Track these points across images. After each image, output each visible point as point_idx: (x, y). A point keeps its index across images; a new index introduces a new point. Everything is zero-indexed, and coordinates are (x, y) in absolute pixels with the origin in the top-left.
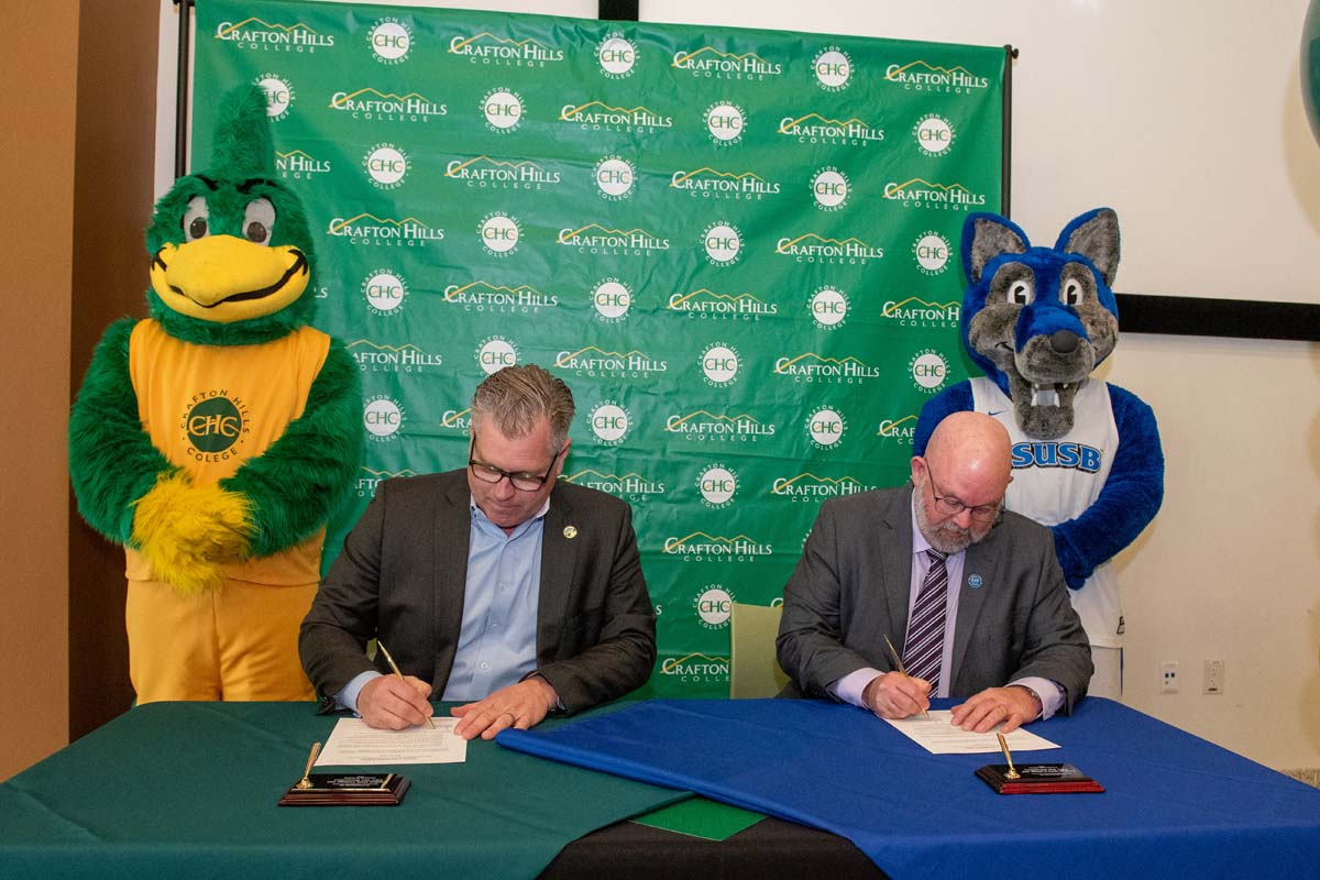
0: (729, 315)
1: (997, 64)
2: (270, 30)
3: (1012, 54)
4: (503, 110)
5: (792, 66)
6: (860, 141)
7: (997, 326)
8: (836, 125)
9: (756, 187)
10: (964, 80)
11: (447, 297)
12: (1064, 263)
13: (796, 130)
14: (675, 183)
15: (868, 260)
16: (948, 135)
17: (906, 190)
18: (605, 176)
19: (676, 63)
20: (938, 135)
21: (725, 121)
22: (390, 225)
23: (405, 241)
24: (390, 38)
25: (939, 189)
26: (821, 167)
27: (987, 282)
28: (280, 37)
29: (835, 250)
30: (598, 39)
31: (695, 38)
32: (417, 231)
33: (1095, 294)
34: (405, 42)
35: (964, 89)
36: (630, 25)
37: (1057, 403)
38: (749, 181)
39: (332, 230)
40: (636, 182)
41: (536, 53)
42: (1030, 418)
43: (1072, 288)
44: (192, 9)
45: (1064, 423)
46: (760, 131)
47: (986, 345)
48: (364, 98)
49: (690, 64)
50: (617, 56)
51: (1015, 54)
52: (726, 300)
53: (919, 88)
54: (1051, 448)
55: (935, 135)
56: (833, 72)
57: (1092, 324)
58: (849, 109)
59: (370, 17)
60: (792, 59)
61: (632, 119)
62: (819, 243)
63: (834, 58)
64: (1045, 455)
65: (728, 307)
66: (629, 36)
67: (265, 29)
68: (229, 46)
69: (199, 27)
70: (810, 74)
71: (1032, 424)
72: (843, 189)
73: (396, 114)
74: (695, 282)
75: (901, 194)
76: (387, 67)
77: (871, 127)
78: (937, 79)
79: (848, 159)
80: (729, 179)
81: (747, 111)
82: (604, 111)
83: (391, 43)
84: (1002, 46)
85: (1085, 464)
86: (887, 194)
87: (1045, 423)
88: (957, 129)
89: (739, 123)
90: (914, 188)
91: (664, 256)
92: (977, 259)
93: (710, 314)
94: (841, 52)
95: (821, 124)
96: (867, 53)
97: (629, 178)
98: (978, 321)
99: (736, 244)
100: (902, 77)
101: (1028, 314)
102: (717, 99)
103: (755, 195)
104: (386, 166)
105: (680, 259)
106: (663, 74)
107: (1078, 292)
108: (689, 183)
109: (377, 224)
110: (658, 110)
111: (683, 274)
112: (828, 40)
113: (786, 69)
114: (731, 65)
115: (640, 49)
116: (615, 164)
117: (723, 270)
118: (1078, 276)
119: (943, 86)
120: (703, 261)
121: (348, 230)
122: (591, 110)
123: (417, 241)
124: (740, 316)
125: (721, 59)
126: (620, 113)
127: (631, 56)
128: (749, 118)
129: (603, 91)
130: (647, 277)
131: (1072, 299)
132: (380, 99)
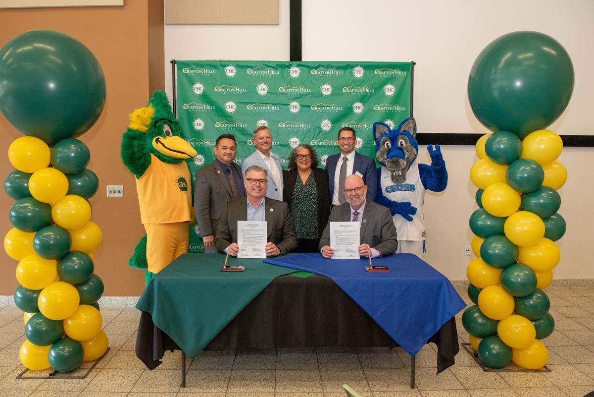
0: (328, 146)
1: (409, 67)
2: (197, 70)
3: (413, 64)
4: (262, 89)
5: (346, 71)
6: (367, 93)
7: (382, 154)
8: (359, 89)
9: (336, 109)
10: (398, 73)
11: (248, 143)
12: (398, 135)
13: (348, 91)
14: (312, 108)
15: (369, 128)
16: (393, 90)
17: (381, 107)
18: (292, 107)
19: (312, 73)
20: (391, 90)
21: (326, 89)
22: (232, 124)
23: (236, 128)
24: (230, 70)
25: (391, 106)
26: (355, 102)
27: (379, 142)
28: (200, 71)
29: (359, 126)
30: (289, 67)
31: (318, 66)
32: (240, 125)
33: (409, 142)
34: (235, 71)
35: (399, 75)
36: (299, 63)
37: (400, 174)
38: (334, 107)
39: (216, 126)
40: (300, 109)
41: (271, 72)
42: (393, 178)
43: (401, 142)
44: (176, 64)
45: (403, 179)
46: (336, 92)
47: (381, 160)
48: (224, 88)
49: (316, 73)
50: (295, 72)
51: (415, 64)
52: (327, 142)
53: (385, 76)
54: (401, 185)
55: (390, 90)
56: (359, 73)
57: (407, 151)
58: (363, 83)
59: (224, 64)
60: (346, 70)
61: (299, 90)
62: (354, 124)
63: (358, 68)
64: (400, 188)
65: (328, 144)
66: (298, 66)
67: (195, 69)
68: (186, 75)
69: (178, 70)
70: (352, 74)
71: (394, 180)
72: (362, 108)
73: (233, 92)
74: (318, 136)
75: (379, 109)
76: (229, 78)
77: (370, 89)
78: (390, 73)
79: (363, 99)
80: (328, 106)
81: (333, 86)
82: (291, 88)
83: (231, 72)
84: (410, 61)
85: (411, 189)
86: (375, 108)
87: (397, 180)
88: (396, 88)
89: (330, 90)
90: (383, 106)
91: (309, 129)
92: (377, 135)
93: (323, 146)
94: (361, 67)
95: (355, 88)
96: (368, 67)
97: (299, 107)
98: (378, 153)
99: (330, 125)
100: (380, 73)
101: (389, 151)
102: (324, 83)
103: (335, 111)
104: (230, 107)
105: (314, 130)
106: (308, 76)
107: (404, 143)
108: (316, 108)
109: (228, 123)
110: (306, 87)
111: (315, 134)
112: (356, 64)
113: (344, 73)
114: (328, 73)
115: (301, 70)
116: (295, 103)
117: (327, 133)
118: (403, 139)
119: (392, 75)
120: (321, 131)
121: (220, 126)
122: (287, 88)
123: (240, 128)
124: (331, 146)
125: (325, 71)
126: (296, 89)
127: (299, 72)
128: (334, 88)
129: (291, 82)
130: (304, 135)
131: (402, 145)
132: (228, 88)
